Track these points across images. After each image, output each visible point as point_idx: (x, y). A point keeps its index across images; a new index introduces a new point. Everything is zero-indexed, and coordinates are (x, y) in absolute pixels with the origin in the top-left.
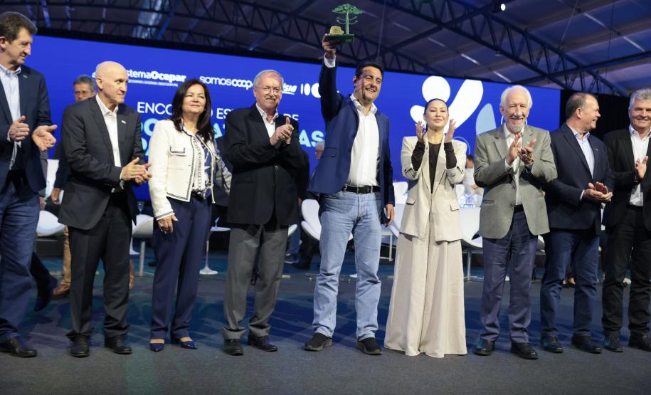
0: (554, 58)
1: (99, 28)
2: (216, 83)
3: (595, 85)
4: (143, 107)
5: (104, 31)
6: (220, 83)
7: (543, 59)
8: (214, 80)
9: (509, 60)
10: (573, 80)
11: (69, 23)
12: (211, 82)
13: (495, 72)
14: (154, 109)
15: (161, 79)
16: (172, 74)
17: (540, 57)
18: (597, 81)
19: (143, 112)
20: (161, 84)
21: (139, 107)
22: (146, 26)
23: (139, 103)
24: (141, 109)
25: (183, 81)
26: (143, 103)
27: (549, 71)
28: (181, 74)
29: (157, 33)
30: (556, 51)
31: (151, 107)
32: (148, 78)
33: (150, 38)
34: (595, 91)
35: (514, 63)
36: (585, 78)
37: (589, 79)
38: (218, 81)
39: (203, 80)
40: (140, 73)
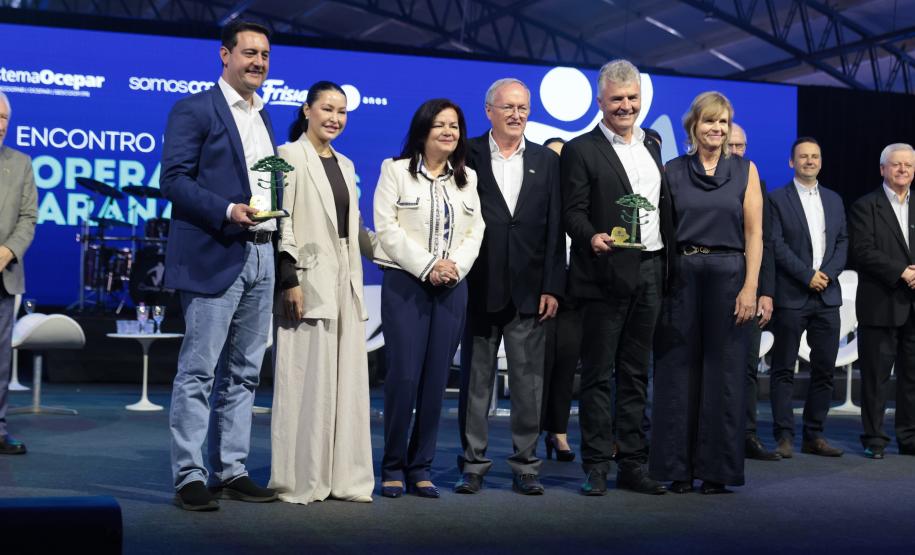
0: (819, 22)
2: (159, 88)
3: (900, 73)
4: (26, 136)
6: (167, 87)
7: (797, 26)
8: (156, 84)
9: (733, 29)
10: (857, 65)
12: (150, 86)
13: (713, 52)
14: (47, 138)
15: (60, 83)
16: (78, 73)
17: (791, 23)
18: (903, 65)
19: (27, 144)
20: (58, 92)
21: (20, 135)
23: (20, 129)
24: (23, 140)
25: (99, 85)
26: (27, 128)
27: (809, 47)
28: (95, 75)
30: (823, 9)
31: (42, 135)
32: (34, 82)
34: (898, 88)
35: (747, 34)
36: (879, 60)
37: (887, 62)
38: (162, 84)
39: (136, 83)
40: (19, 73)
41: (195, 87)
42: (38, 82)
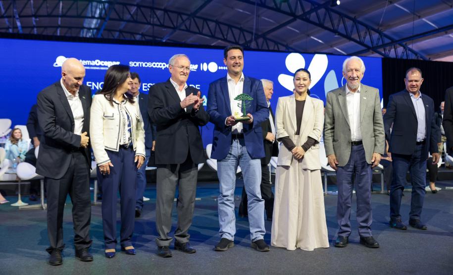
0: (376, 36)
1: (56, 31)
2: (141, 66)
3: (405, 53)
5: (60, 33)
6: (144, 65)
7: (368, 37)
8: (139, 64)
9: (344, 39)
10: (390, 51)
11: (35, 29)
12: (137, 65)
13: (335, 48)
14: (98, 86)
15: (103, 65)
16: (110, 61)
17: (366, 36)
18: (406, 50)
20: (102, 68)
22: (89, 29)
23: (88, 83)
27: (372, 45)
28: (116, 61)
29: (97, 33)
30: (377, 31)
31: (96, 85)
32: (93, 65)
33: (92, 37)
34: (405, 57)
35: (348, 40)
36: (398, 49)
37: (400, 49)
38: (142, 64)
39: (132, 64)
40: (87, 61)
41: (154, 65)
42: (94, 64)
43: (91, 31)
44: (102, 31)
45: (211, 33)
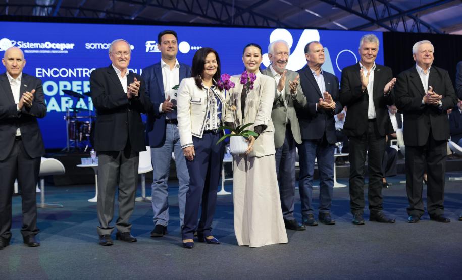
0: (380, 7)
1: (4, 10)
2: (99, 48)
3: (416, 26)
4: (40, 72)
5: (8, 12)
6: (103, 47)
7: (371, 9)
8: (97, 46)
9: (344, 12)
10: (397, 24)
12: (95, 47)
13: (334, 22)
14: (50, 73)
15: (54, 48)
16: (62, 43)
17: (369, 7)
18: (416, 23)
19: (41, 76)
20: (54, 52)
21: (37, 72)
22: (43, 6)
23: (37, 69)
24: (39, 74)
25: (72, 48)
27: (377, 18)
28: (70, 43)
29: (53, 11)
30: (382, 1)
31: (48, 72)
32: (42, 48)
33: (47, 15)
34: (416, 31)
35: (349, 13)
36: (407, 22)
37: (410, 22)
38: (101, 46)
39: (89, 46)
40: (35, 44)
42: (44, 48)
43: (46, 9)
44: (58, 9)
45: (188, 8)
